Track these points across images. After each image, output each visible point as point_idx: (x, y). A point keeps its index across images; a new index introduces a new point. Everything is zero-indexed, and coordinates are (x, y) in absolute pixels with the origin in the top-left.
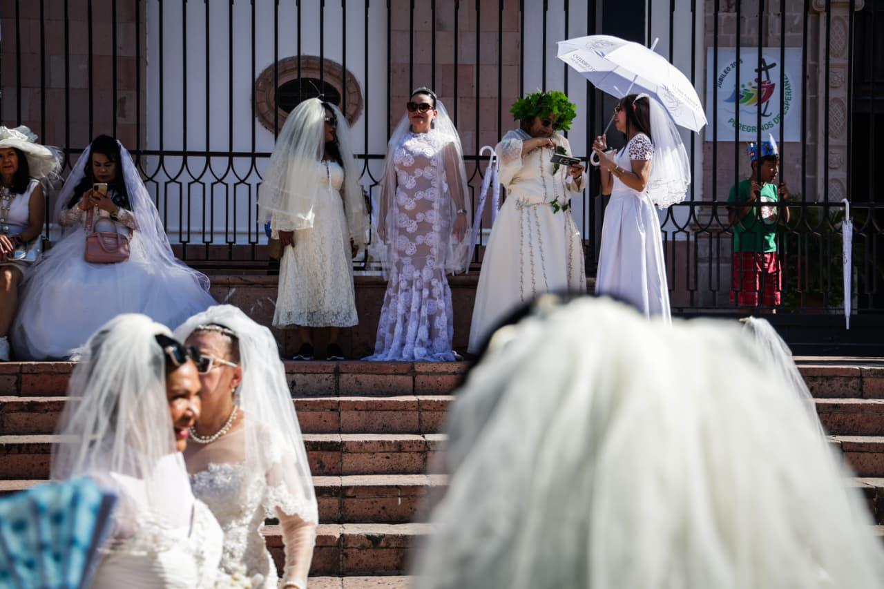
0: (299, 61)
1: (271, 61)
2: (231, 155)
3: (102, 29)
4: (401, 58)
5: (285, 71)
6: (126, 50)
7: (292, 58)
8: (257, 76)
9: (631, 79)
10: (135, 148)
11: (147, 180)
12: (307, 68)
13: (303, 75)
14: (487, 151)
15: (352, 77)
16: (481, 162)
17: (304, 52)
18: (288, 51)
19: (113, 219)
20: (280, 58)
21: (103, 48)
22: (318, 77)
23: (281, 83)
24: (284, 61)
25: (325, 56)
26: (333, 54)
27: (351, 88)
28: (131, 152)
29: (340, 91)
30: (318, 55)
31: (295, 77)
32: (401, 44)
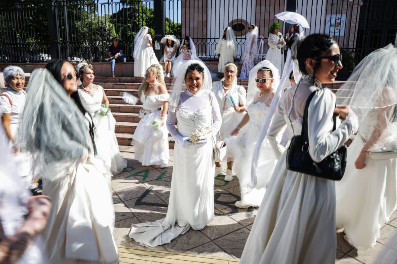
0: (237, 20)
1: (232, 20)
2: (211, 39)
3: (200, 15)
4: (258, 18)
5: (234, 22)
6: (204, 19)
7: (236, 19)
8: (229, 23)
9: (292, 20)
10: (193, 38)
11: (195, 44)
12: (239, 21)
13: (238, 23)
14: (261, 37)
15: (248, 23)
16: (260, 39)
17: (238, 18)
18: (235, 18)
19: (188, 52)
20: (234, 19)
21: (200, 19)
22: (241, 23)
23: (234, 24)
24: (235, 20)
25: (243, 19)
26: (244, 18)
27: (247, 25)
28: (192, 39)
29: (245, 26)
30: (241, 18)
31: (236, 23)
32: (258, 15)
